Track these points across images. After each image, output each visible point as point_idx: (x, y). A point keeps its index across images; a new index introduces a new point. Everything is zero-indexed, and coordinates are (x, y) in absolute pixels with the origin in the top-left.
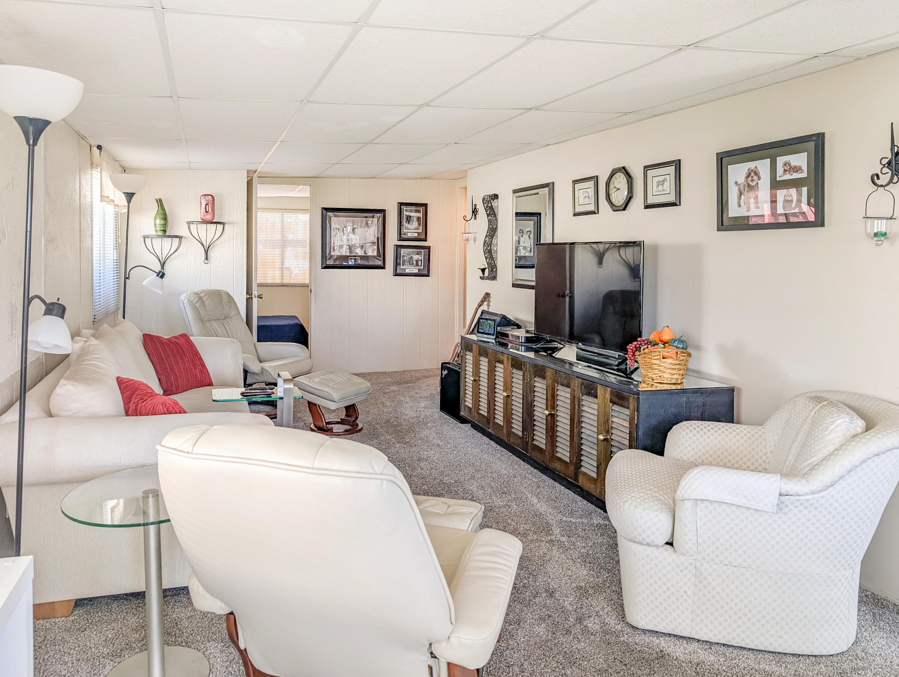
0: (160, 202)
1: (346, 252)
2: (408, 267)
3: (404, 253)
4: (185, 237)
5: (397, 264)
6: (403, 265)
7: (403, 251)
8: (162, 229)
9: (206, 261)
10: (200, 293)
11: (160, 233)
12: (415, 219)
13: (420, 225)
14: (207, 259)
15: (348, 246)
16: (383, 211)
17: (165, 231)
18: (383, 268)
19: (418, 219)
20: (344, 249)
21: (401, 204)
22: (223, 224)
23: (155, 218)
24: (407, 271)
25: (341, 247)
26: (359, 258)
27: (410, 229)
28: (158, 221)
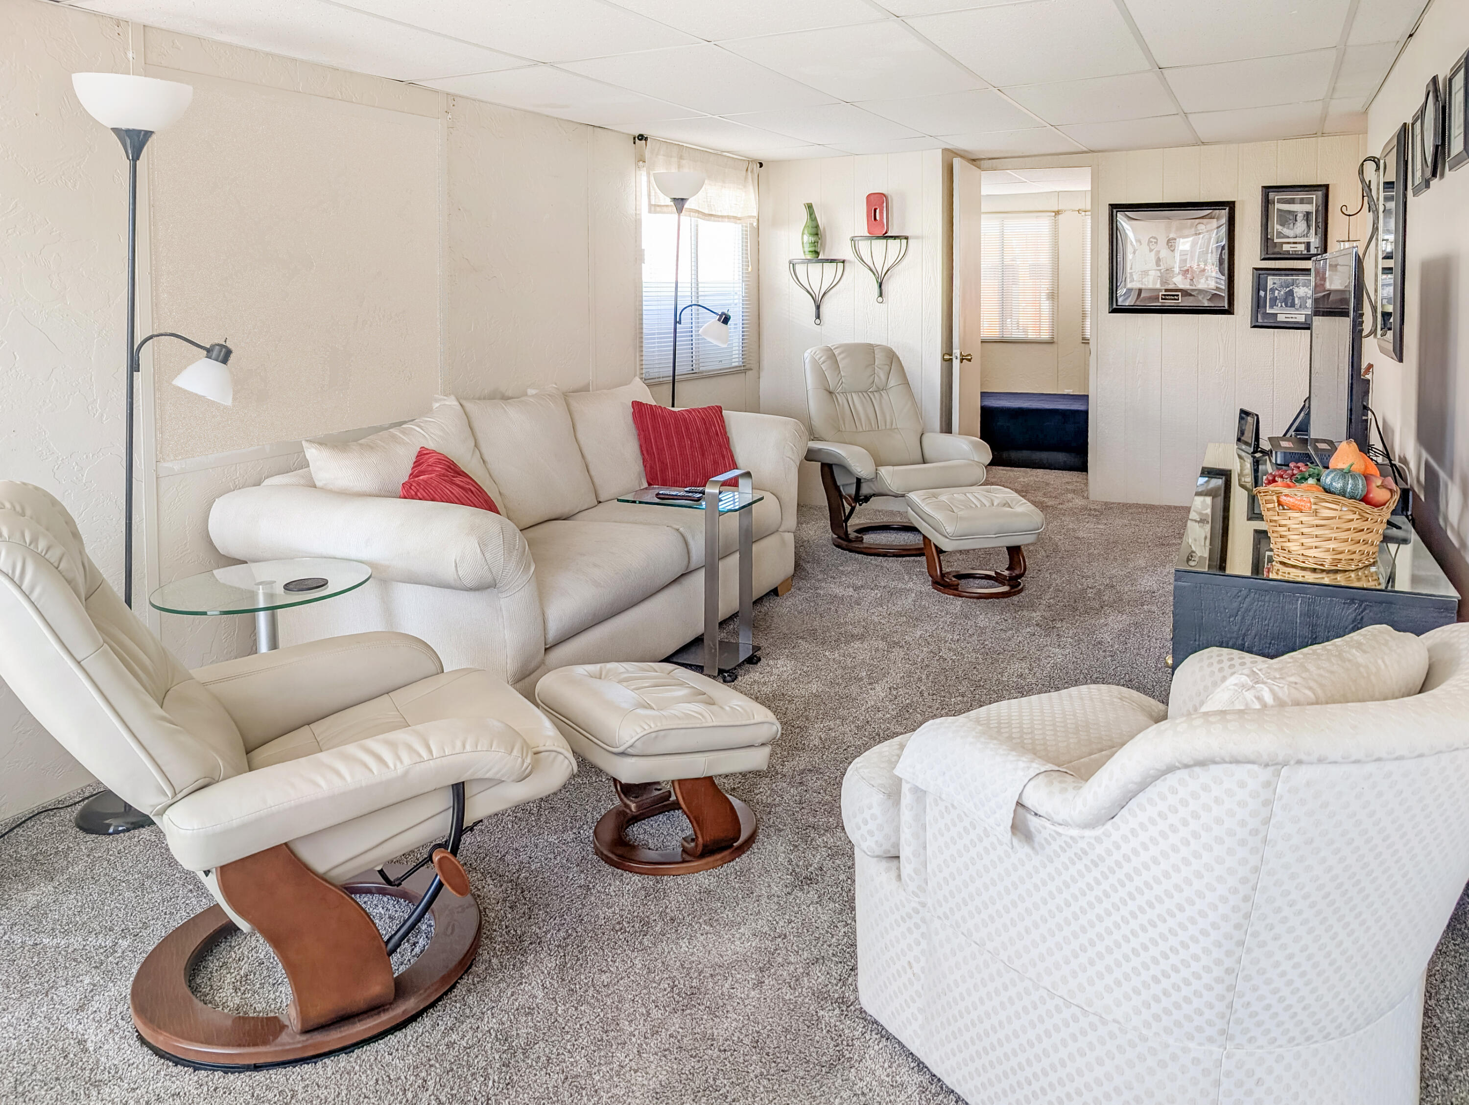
0: (810, 207)
1: (1155, 283)
2: (1283, 310)
3: (1274, 283)
4: (850, 262)
5: (1258, 304)
6: (1271, 307)
7: (1271, 281)
8: (812, 249)
9: (880, 299)
10: (835, 349)
11: (809, 257)
12: (1300, 217)
13: (1309, 226)
14: (881, 295)
15: (1158, 272)
16: (1230, 206)
17: (817, 253)
18: (1229, 311)
19: (1308, 215)
20: (1151, 278)
21: (1267, 190)
22: (907, 238)
23: (803, 234)
24: (1281, 318)
25: (1145, 273)
26: (1180, 293)
27: (1288, 237)
28: (806, 238)
